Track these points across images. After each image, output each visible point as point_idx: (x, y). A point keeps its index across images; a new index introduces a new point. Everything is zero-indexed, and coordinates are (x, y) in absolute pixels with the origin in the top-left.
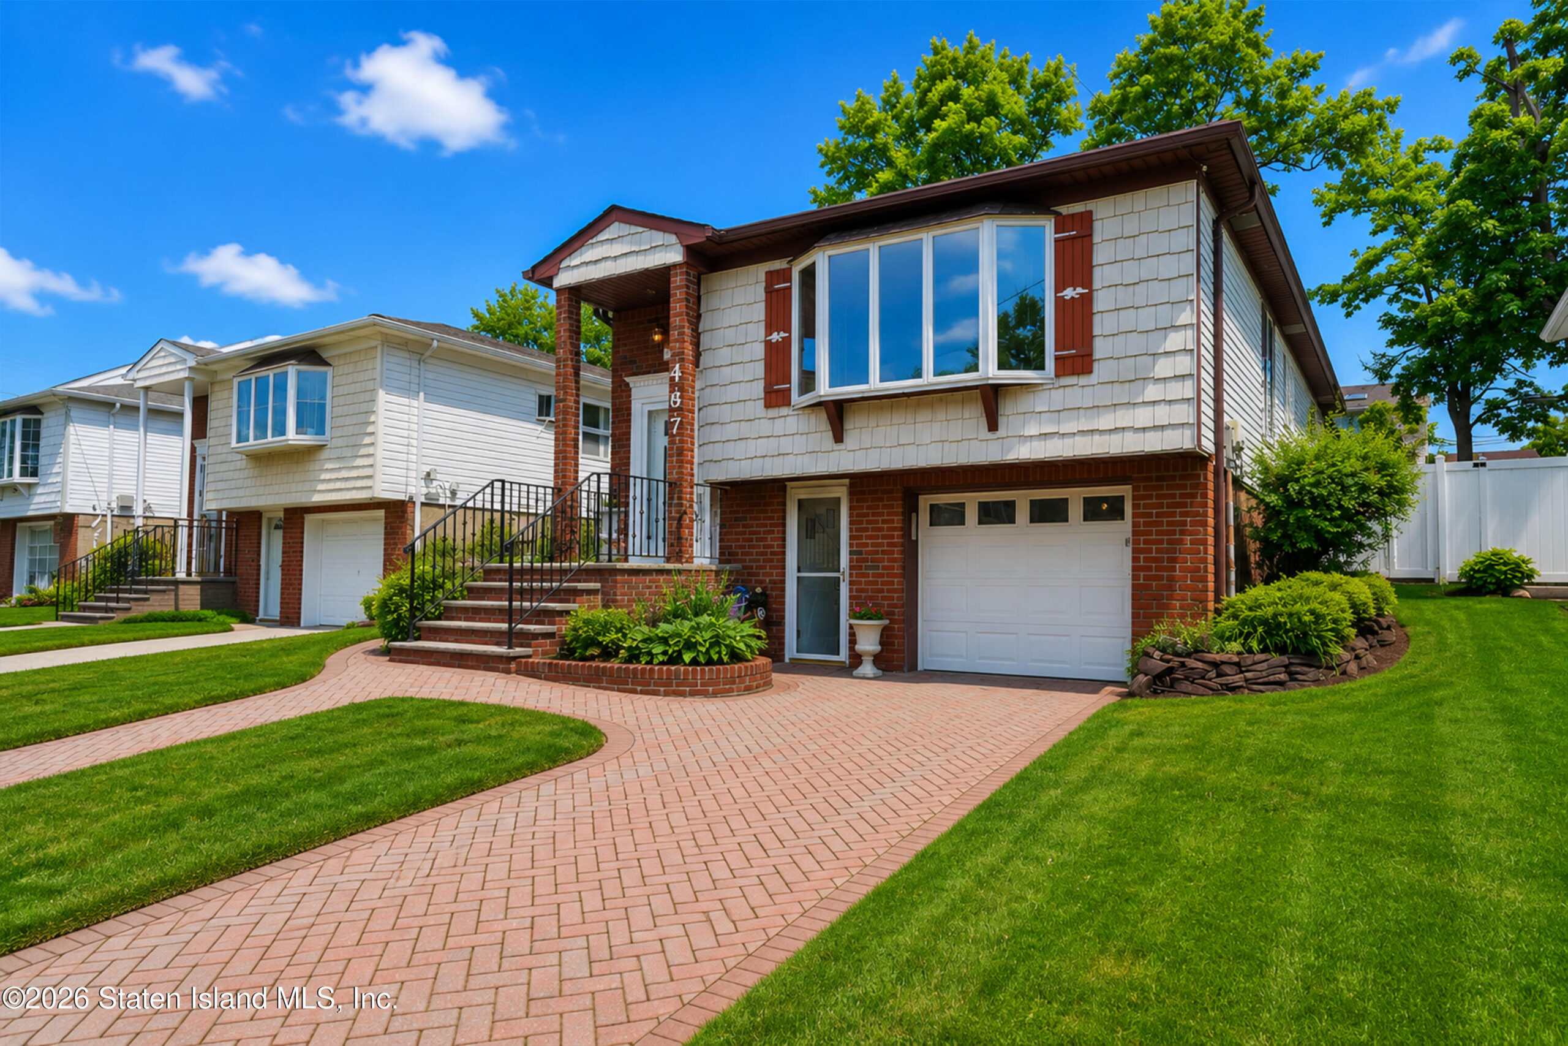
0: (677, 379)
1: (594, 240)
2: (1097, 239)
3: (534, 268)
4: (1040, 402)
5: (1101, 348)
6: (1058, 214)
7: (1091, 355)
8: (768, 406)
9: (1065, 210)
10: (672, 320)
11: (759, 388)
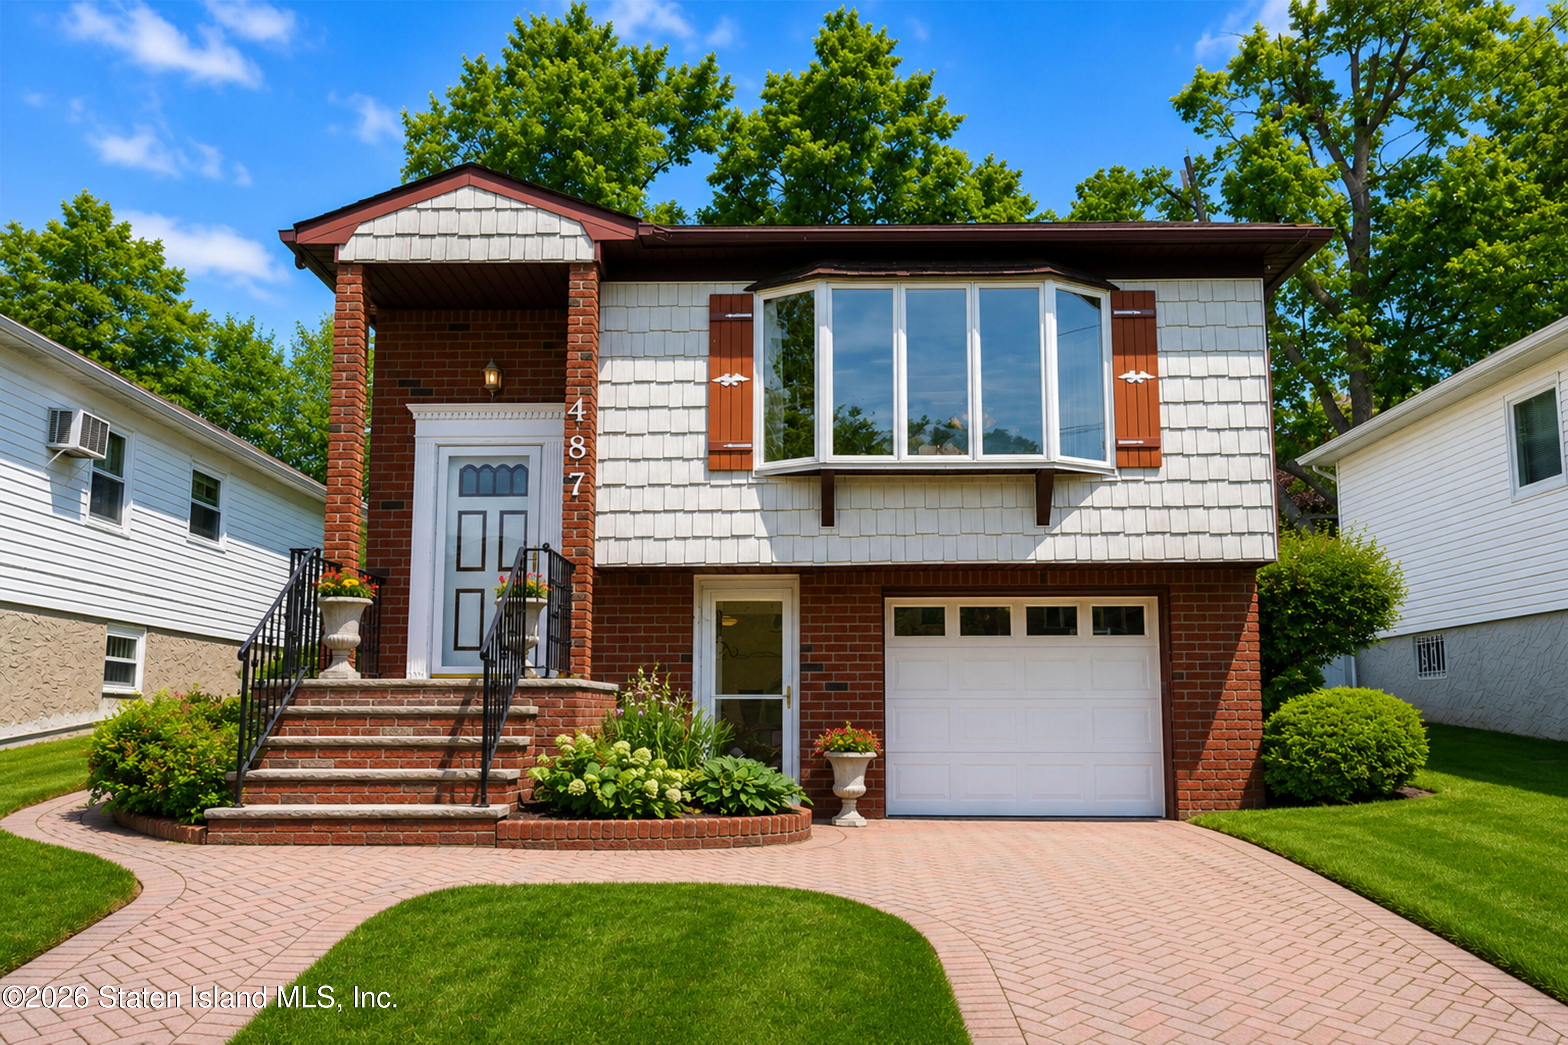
0: (580, 419)
1: (427, 204)
2: (1160, 322)
3: (300, 227)
4: (1101, 495)
5: (1169, 442)
6: (1114, 289)
7: (1157, 448)
8: (712, 470)
9: (1126, 285)
10: (570, 337)
11: (697, 445)
